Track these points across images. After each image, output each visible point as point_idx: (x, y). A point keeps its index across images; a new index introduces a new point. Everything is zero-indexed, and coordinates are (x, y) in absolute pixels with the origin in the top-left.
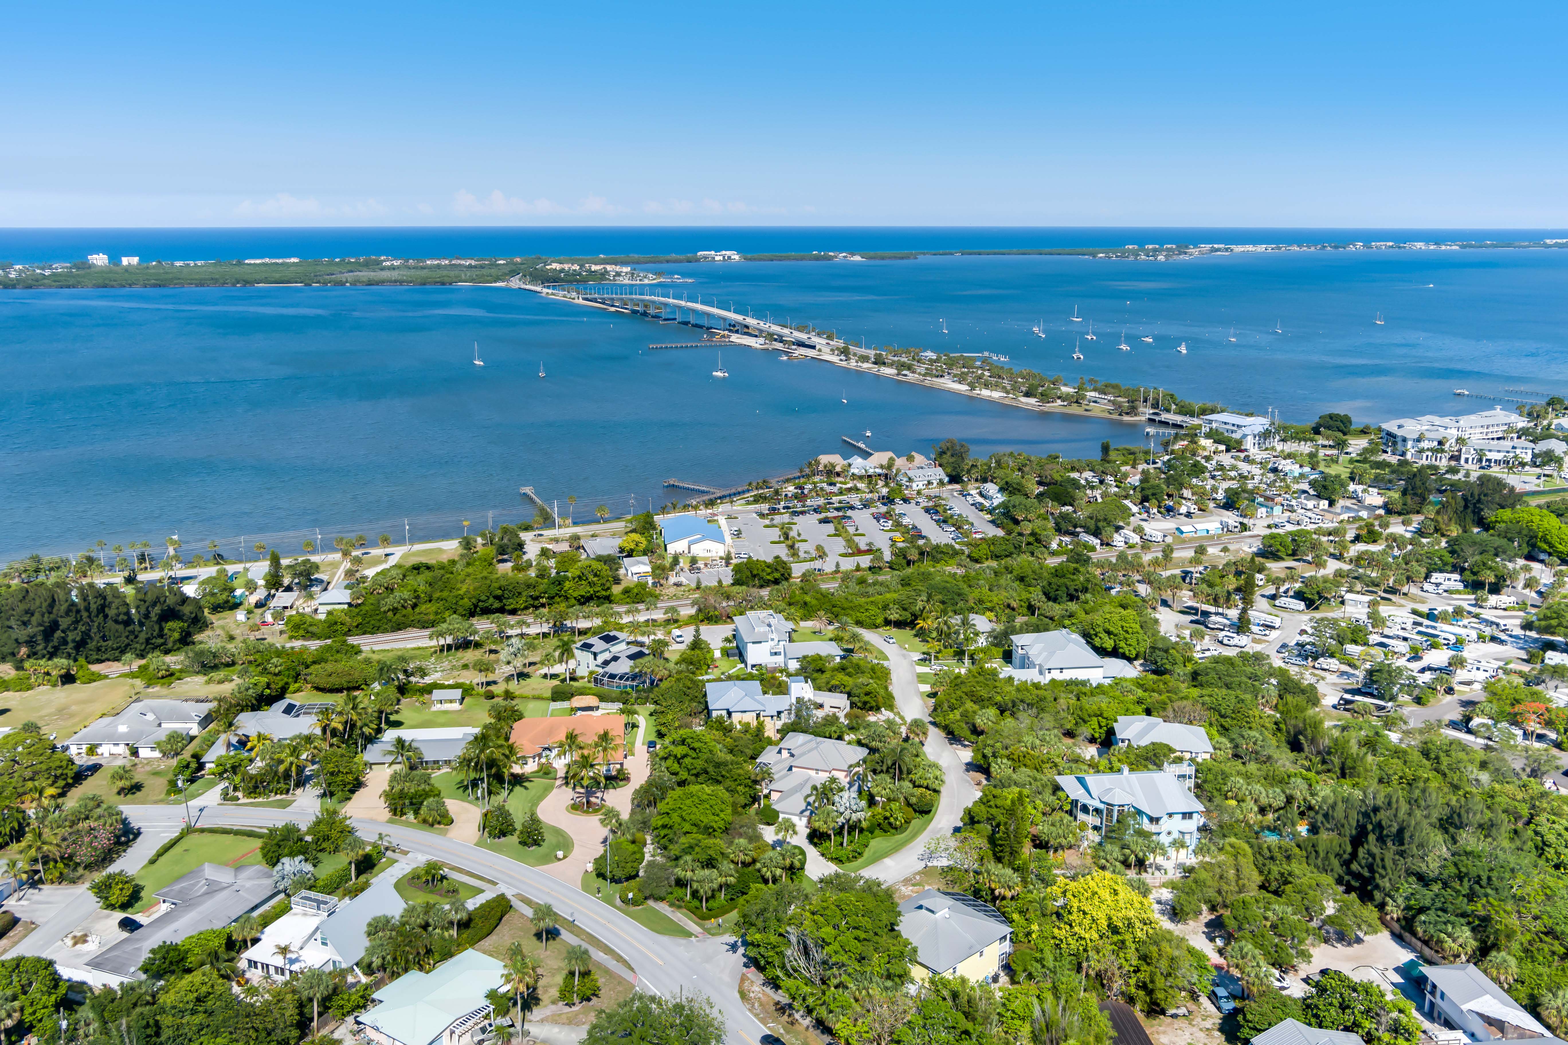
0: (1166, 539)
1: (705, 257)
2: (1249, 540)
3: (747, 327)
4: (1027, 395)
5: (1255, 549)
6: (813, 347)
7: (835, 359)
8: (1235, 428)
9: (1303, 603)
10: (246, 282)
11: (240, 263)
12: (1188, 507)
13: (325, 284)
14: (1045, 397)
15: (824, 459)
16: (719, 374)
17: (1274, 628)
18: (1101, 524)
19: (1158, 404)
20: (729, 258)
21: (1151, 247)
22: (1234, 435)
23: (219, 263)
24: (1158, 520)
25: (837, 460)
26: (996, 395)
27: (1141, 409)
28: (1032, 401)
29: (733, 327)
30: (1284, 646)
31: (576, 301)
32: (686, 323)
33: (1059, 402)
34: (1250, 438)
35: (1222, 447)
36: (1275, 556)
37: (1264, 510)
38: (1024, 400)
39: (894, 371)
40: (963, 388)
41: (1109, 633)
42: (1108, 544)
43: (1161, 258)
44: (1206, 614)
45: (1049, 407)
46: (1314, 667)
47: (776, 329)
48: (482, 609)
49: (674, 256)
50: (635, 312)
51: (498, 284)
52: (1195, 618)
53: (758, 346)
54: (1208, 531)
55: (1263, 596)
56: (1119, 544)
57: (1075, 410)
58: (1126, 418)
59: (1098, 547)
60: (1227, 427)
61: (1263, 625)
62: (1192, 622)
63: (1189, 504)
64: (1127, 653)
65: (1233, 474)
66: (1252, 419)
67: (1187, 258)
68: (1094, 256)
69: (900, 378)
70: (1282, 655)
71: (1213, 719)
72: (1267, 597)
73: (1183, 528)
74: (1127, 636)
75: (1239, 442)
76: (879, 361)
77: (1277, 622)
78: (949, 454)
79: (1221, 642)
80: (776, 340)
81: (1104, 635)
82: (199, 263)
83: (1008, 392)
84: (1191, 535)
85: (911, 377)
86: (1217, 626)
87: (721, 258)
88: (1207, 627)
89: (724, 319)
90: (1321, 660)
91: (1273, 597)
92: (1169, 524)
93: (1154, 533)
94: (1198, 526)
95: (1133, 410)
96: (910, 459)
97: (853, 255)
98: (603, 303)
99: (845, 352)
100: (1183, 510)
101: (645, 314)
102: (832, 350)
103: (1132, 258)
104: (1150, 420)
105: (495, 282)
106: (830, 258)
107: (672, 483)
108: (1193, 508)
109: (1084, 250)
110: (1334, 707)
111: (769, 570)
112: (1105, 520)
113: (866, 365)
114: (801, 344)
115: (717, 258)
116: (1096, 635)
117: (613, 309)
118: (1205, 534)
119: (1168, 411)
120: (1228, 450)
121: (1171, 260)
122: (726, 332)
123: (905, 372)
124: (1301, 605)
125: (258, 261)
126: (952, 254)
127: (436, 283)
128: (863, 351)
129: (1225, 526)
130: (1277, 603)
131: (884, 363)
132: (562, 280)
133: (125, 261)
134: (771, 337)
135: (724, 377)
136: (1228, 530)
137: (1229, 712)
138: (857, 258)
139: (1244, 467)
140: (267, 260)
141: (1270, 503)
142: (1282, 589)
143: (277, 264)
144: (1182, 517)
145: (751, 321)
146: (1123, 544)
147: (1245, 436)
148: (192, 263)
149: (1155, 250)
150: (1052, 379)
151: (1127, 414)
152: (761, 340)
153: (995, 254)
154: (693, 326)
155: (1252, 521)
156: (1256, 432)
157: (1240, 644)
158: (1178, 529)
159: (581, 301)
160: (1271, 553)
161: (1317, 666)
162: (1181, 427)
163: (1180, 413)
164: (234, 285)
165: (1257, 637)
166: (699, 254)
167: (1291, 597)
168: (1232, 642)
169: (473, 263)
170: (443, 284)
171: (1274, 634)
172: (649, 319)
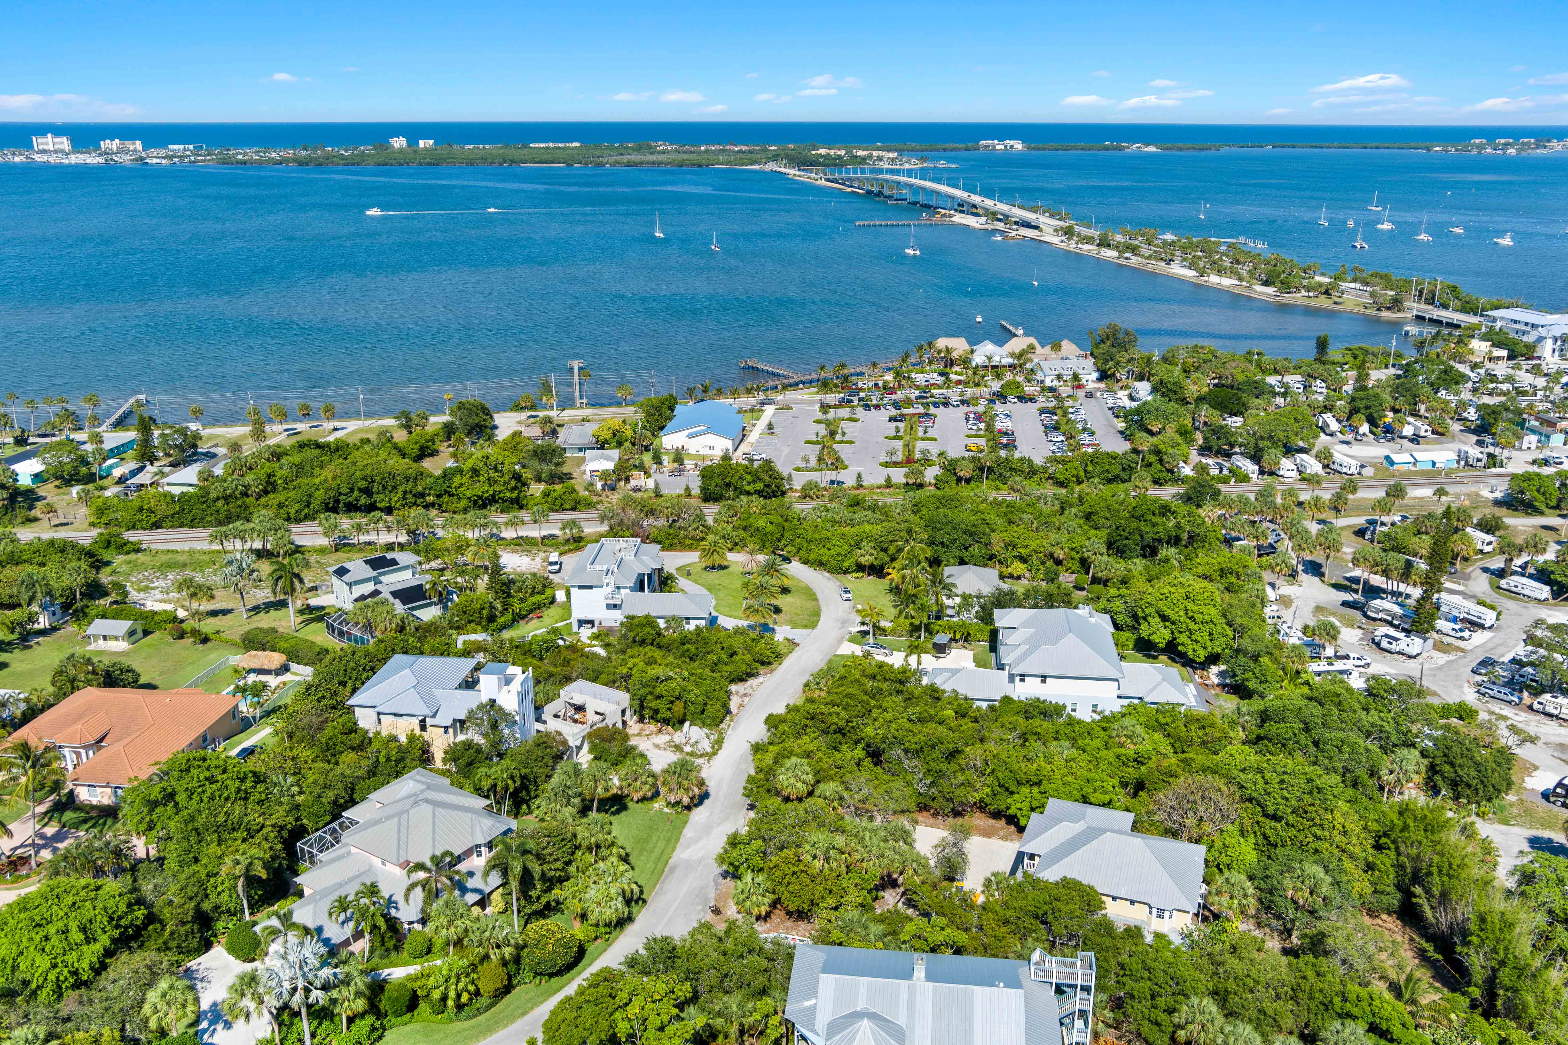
0: (1365, 471)
1: (986, 147)
2: (1494, 481)
3: (974, 206)
4: (1266, 283)
5: (1498, 495)
6: (1036, 228)
7: (1055, 240)
8: (1528, 329)
9: (1547, 588)
10: (512, 162)
11: (525, 146)
12: (1416, 428)
13: (586, 164)
14: (1286, 287)
15: (942, 343)
16: (910, 252)
17: (1482, 626)
18: (1262, 444)
19: (1433, 298)
20: (1012, 147)
21: (1503, 141)
22: (1525, 338)
23: (506, 146)
24: (1368, 443)
25: (958, 345)
26: (1227, 282)
27: (1407, 304)
28: (1271, 290)
29: (962, 207)
30: (1487, 663)
31: (819, 182)
32: (915, 203)
33: (1304, 293)
34: (1549, 344)
35: (1504, 353)
36: (1530, 508)
37: (1534, 438)
38: (1259, 288)
39: (1115, 254)
40: (1190, 274)
41: (1164, 618)
42: (1272, 473)
43: (1512, 151)
44: (1373, 592)
45: (1287, 298)
46: (1530, 707)
47: (1002, 207)
48: (345, 505)
49: (954, 145)
50: (869, 192)
51: (753, 167)
52: (1348, 597)
53: (978, 226)
54: (1434, 464)
55: (1485, 570)
56: (1287, 474)
57: (1323, 302)
58: (1386, 314)
59: (1254, 476)
60: (1517, 326)
61: (1464, 620)
62: (1345, 604)
63: (1419, 424)
64: (1190, 654)
65: (1505, 387)
66: (1556, 317)
67: (1545, 151)
68: (1428, 150)
69: (1121, 261)
70: (1478, 678)
71: (1247, 822)
72: (1492, 572)
73: (1396, 458)
74: (1192, 625)
75: (1531, 347)
76: (1104, 243)
77: (1489, 617)
78: (1108, 343)
79: (1378, 645)
80: (999, 220)
81: (1155, 621)
82: (487, 147)
83: (1241, 279)
84: (1406, 467)
85: (1134, 261)
86: (1380, 615)
87: (1002, 147)
88: (1365, 615)
89: (952, 198)
90: (1547, 697)
91: (1501, 574)
92: (1375, 450)
93: (1346, 461)
94: (1419, 456)
95: (1396, 304)
96: (1057, 347)
97: (1147, 145)
98: (843, 184)
99: (1068, 232)
100: (1408, 431)
101: (879, 194)
102: (1056, 230)
103: (1475, 152)
104: (1418, 317)
105: (752, 164)
106: (1120, 149)
107: (750, 363)
108: (1424, 429)
109: (1420, 144)
110: (1546, 796)
111: (749, 478)
112: (1271, 438)
113: (1086, 247)
114: (1028, 225)
115: (998, 147)
116: (1145, 618)
117: (849, 190)
118: (1429, 467)
119: (1445, 307)
120: (1510, 358)
121: (1524, 154)
122: (952, 212)
123: (1127, 255)
124: (1544, 591)
125: (542, 145)
126: (1262, 147)
127: (693, 165)
128: (1085, 231)
129: (1463, 457)
130: (1503, 583)
131: (1109, 245)
132: (820, 164)
133: (422, 144)
134: (993, 215)
135: (915, 256)
136: (1467, 464)
137: (1284, 810)
138: (1152, 149)
139: (1525, 379)
140: (551, 145)
141: (1546, 429)
142: (1518, 562)
143: (558, 148)
144: (1405, 442)
145: (976, 199)
146: (1294, 474)
147: (1541, 339)
148: (481, 146)
149: (1506, 144)
150: (1305, 266)
151: (1388, 309)
152: (983, 220)
153: (1312, 147)
154: (922, 206)
155: (1506, 453)
156: (1558, 335)
157: (1408, 650)
158: (1387, 458)
159: (823, 182)
160: (1522, 502)
161: (1536, 706)
162: (1458, 326)
163: (1464, 310)
164: (501, 165)
165: (1447, 640)
166: (982, 142)
167: (1531, 576)
168: (1394, 647)
169: (744, 148)
170: (700, 166)
171: (1479, 638)
172: (882, 199)
